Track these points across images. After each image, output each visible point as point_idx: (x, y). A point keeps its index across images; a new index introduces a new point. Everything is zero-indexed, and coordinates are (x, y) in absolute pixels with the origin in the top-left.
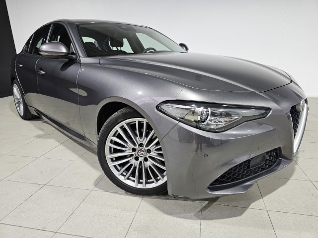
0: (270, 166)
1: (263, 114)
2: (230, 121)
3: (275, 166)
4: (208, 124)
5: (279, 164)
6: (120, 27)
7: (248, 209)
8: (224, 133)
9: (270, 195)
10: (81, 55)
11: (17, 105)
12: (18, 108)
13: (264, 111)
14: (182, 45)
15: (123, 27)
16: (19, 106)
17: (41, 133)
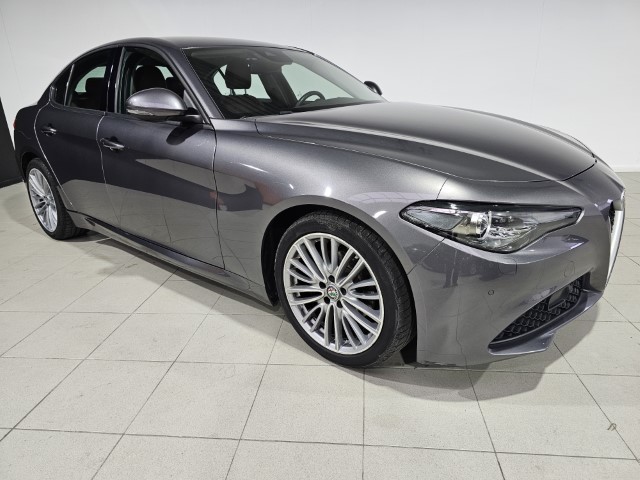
0: (573, 304)
1: (571, 217)
2: (522, 234)
3: (581, 303)
4: (489, 240)
5: (584, 301)
6: (264, 55)
7: (544, 376)
8: (517, 253)
9: (574, 349)
10: (210, 115)
11: (37, 211)
12: (41, 218)
13: (570, 213)
14: (370, 85)
15: (268, 54)
16: (44, 213)
17: (106, 265)
